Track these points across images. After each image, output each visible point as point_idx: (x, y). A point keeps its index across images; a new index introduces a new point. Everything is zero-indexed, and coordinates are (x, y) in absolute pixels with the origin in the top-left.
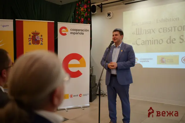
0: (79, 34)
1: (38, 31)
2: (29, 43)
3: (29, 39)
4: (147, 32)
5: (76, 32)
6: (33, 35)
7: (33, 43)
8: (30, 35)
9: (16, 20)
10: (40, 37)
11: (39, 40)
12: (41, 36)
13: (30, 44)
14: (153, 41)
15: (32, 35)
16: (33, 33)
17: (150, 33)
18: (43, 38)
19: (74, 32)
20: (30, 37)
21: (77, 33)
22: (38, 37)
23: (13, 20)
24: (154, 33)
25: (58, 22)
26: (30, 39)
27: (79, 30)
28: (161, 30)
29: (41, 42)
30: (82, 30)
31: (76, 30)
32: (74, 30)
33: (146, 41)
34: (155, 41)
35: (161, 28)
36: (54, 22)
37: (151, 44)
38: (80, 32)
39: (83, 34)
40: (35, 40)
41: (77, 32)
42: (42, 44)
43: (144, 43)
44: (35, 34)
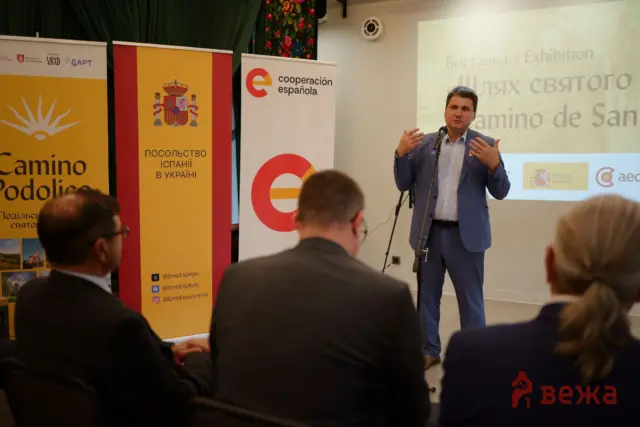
0: (305, 92)
1: (182, 82)
2: (153, 119)
3: (155, 107)
4: (494, 91)
5: (293, 86)
6: (166, 94)
7: (169, 121)
8: (158, 95)
9: (114, 42)
10: (190, 102)
11: (186, 113)
12: (194, 96)
13: (158, 123)
14: (511, 117)
15: (164, 94)
16: (166, 89)
17: (504, 93)
18: (197, 103)
19: (288, 85)
20: (157, 102)
21: (297, 91)
22: (183, 103)
23: (105, 44)
24: (517, 92)
25: (243, 54)
26: (158, 108)
27: (303, 80)
28: (538, 87)
29: (191, 117)
30: (313, 81)
31: (296, 80)
32: (289, 80)
33: (490, 117)
34: (517, 116)
35: (539, 80)
36: (231, 52)
37: (505, 126)
38: (307, 86)
39: (315, 92)
40: (173, 110)
41: (299, 86)
42: (194, 124)
43: (484, 122)
44: (175, 91)
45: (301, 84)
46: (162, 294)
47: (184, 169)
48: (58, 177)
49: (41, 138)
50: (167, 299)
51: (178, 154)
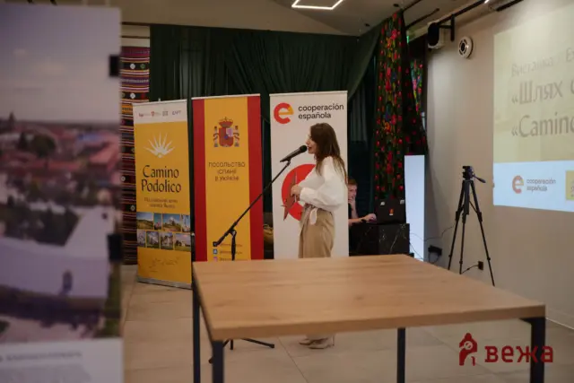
0: (321, 117)
1: (229, 118)
2: (213, 143)
3: (214, 135)
4: (544, 95)
5: (311, 113)
6: (221, 127)
7: (222, 144)
8: (215, 127)
9: (193, 98)
10: (235, 131)
11: (232, 138)
12: (236, 127)
13: (216, 146)
14: (556, 121)
15: (219, 127)
16: (221, 124)
17: (551, 97)
19: (307, 112)
20: (215, 132)
21: (314, 117)
22: (230, 132)
23: (185, 100)
24: (561, 95)
25: (270, 95)
26: (216, 136)
27: (318, 108)
29: (235, 141)
30: (327, 108)
31: (312, 109)
32: (307, 109)
33: (541, 123)
34: (561, 121)
36: (259, 95)
37: (552, 133)
38: (323, 112)
39: (329, 116)
41: (315, 112)
42: (237, 145)
43: (536, 128)
44: (225, 125)
45: (317, 111)
46: (219, 256)
47: (231, 175)
48: (167, 178)
49: (160, 156)
50: (221, 259)
51: (228, 165)
